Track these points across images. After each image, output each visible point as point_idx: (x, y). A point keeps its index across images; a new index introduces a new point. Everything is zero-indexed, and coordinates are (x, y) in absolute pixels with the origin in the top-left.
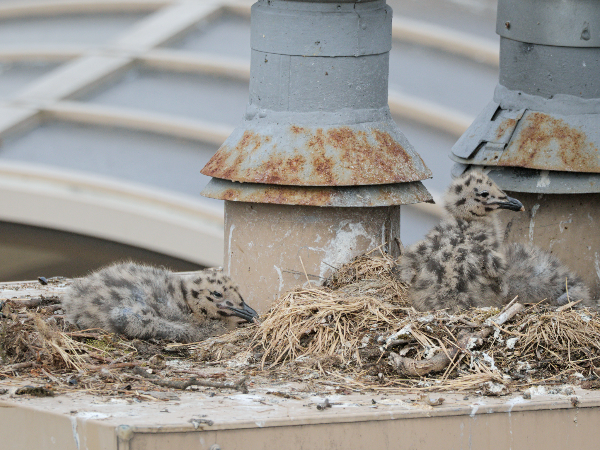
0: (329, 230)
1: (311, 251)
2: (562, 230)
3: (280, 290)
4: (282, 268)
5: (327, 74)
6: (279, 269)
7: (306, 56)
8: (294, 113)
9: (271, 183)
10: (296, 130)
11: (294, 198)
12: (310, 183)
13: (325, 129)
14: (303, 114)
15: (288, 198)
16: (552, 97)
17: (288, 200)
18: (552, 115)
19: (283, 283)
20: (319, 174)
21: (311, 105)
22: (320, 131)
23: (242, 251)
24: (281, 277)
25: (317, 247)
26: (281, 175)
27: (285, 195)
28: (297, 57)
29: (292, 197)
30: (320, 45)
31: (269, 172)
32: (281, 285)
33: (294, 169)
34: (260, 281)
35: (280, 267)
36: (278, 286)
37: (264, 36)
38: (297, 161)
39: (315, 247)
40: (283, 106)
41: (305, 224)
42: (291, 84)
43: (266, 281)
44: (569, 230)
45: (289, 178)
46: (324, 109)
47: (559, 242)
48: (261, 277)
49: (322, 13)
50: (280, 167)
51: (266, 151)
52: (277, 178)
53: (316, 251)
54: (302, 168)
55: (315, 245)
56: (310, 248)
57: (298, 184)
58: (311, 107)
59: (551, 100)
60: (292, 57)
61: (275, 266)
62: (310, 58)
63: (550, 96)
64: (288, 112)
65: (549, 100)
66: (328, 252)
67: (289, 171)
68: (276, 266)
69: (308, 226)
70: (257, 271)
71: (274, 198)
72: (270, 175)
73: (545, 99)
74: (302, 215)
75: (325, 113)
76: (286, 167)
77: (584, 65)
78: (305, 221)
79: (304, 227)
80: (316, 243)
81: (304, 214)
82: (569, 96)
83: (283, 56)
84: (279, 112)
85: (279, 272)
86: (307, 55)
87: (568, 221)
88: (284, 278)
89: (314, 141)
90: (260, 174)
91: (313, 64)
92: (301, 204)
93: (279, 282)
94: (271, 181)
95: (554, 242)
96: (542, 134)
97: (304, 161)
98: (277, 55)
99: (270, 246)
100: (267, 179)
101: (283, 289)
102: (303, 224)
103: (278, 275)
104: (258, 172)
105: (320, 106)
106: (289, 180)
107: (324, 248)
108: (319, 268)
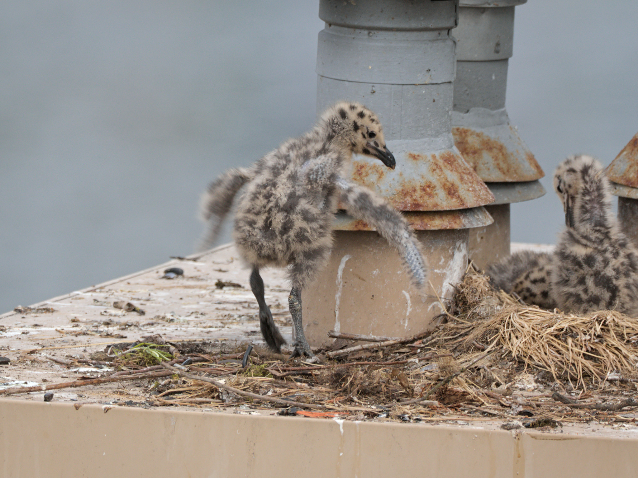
0: (450, 251)
1: (437, 273)
2: (479, 240)
3: (408, 314)
4: (410, 293)
5: (434, 101)
6: (408, 294)
7: (419, 85)
8: (407, 141)
9: (416, 210)
10: (414, 157)
11: (435, 223)
12: (449, 207)
13: (437, 154)
14: (416, 141)
15: (430, 223)
16: (468, 111)
17: (430, 225)
18: (473, 129)
19: (411, 307)
20: (452, 198)
21: (423, 132)
22: (434, 157)
23: (363, 280)
24: (409, 302)
25: (441, 269)
26: (421, 202)
27: (426, 221)
28: (409, 86)
29: (433, 222)
30: (430, 72)
31: (409, 199)
32: (409, 309)
33: (430, 195)
34: (386, 307)
35: (409, 292)
36: (406, 310)
37: (370, 67)
38: (429, 187)
39: (439, 269)
40: (395, 135)
41: (433, 248)
42: (403, 113)
43: (393, 306)
44: (484, 240)
45: (429, 204)
46: (432, 136)
47: (477, 252)
48: (387, 303)
49: (430, 41)
50: (416, 194)
51: (393, 179)
52: (418, 205)
53: (440, 273)
54: (436, 194)
55: (439, 267)
56: (436, 271)
57: (440, 209)
58: (422, 134)
59: (468, 114)
60: (404, 87)
61: (404, 291)
62: (421, 86)
63: (466, 110)
64: (401, 140)
65: (465, 115)
66: (448, 273)
67: (426, 198)
68: (406, 291)
69: (435, 250)
70: (382, 297)
71: (417, 225)
72: (412, 203)
73: (462, 114)
74: (430, 239)
75: (432, 139)
76: (422, 193)
77: (494, 78)
78: (432, 244)
79: (432, 251)
80: (440, 265)
81: (432, 238)
82: (483, 109)
83: (395, 86)
84: (391, 141)
85: (407, 296)
86: (420, 83)
87: (483, 231)
88: (412, 302)
89: (435, 167)
90: (400, 202)
91: (424, 92)
92: (443, 228)
93: (407, 307)
94: (414, 208)
95: (473, 252)
96: (473, 148)
97: (434, 187)
98: (388, 85)
99: (399, 272)
100: (410, 206)
101: (411, 313)
102: (430, 248)
103: (407, 300)
104: (397, 200)
105: (429, 133)
106: (430, 206)
107: (446, 270)
108: (441, 290)
